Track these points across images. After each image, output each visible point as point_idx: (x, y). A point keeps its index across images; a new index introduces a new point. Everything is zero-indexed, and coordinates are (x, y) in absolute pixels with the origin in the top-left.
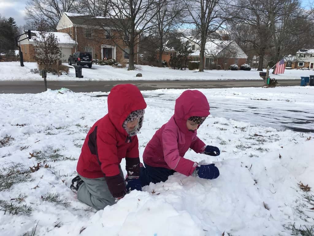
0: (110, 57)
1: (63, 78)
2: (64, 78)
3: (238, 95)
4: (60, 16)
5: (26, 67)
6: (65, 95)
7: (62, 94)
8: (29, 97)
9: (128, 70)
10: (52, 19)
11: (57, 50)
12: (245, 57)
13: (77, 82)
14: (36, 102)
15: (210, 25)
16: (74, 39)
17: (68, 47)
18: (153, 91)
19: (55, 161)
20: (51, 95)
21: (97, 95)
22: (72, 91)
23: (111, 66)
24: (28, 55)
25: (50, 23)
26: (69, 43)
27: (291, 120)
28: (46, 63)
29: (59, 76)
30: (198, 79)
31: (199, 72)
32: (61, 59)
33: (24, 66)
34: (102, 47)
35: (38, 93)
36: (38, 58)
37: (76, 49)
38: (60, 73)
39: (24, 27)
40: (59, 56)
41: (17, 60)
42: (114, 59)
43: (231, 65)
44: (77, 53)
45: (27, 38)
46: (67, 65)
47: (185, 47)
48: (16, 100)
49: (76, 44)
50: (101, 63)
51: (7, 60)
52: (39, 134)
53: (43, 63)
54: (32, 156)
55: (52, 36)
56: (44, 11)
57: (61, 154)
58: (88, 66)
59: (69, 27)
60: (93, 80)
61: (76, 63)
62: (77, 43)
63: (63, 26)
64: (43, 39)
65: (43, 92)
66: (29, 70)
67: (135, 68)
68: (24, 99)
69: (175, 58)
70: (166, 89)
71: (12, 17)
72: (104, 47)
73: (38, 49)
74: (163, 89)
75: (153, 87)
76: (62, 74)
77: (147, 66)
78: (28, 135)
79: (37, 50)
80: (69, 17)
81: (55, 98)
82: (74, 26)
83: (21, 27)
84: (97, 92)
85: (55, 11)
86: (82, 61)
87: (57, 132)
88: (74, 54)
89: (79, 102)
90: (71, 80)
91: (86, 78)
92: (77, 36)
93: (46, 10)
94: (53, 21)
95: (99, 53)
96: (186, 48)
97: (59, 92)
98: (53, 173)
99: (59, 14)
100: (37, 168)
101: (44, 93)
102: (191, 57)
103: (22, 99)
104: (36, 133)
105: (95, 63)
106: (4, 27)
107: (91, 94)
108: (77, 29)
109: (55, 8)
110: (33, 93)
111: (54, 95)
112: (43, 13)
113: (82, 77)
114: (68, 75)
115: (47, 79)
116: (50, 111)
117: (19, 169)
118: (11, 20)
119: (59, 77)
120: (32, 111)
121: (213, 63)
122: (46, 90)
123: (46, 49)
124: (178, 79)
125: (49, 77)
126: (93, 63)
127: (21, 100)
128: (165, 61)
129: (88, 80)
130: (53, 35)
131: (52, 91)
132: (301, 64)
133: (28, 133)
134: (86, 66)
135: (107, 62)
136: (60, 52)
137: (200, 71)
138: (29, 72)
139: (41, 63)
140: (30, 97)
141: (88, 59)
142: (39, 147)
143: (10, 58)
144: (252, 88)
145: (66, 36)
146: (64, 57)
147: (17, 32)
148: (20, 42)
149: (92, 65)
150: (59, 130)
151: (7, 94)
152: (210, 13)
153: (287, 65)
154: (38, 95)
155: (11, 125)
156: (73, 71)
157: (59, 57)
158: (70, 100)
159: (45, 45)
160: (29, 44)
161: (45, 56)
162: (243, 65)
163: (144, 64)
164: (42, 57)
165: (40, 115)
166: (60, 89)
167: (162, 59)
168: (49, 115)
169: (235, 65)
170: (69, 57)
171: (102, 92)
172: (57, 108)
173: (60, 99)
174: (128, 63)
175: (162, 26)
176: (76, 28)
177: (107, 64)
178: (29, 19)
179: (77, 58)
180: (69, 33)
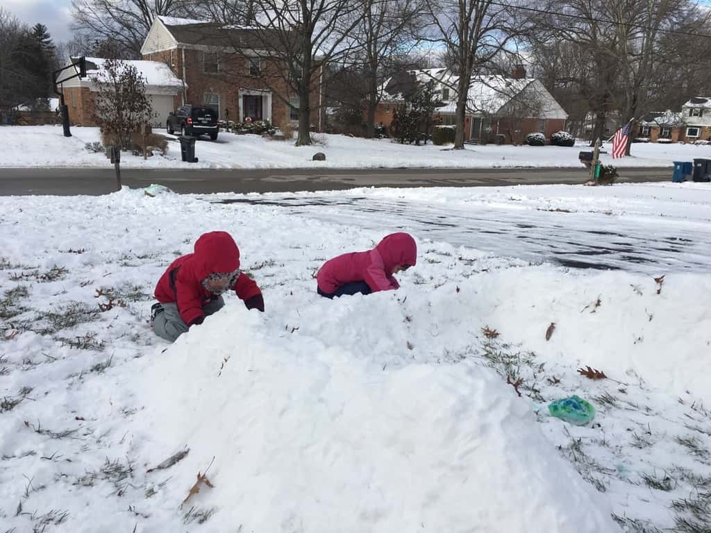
0: (259, 116)
1: (155, 162)
2: (158, 162)
3: (520, 200)
4: (149, 22)
5: (76, 138)
6: (158, 199)
7: (152, 196)
8: (84, 202)
9: (297, 145)
10: (132, 30)
11: (142, 103)
12: (562, 115)
13: (185, 170)
14: (101, 213)
15: (480, 46)
16: (180, 76)
17: (167, 93)
18: (345, 191)
19: (135, 301)
20: (130, 199)
21: (225, 200)
22: (174, 191)
23: (261, 136)
24: (80, 111)
25: (127, 38)
26: (167, 84)
27: (577, 248)
28: (118, 130)
29: (146, 159)
30: (450, 165)
31: (455, 151)
32: (150, 121)
33: (71, 135)
34: (241, 94)
35: (103, 196)
36: (101, 119)
37: (184, 98)
38: (148, 151)
39: (70, 46)
40: (146, 114)
41: (55, 121)
42: (268, 119)
43: (529, 135)
44: (186, 108)
45: (78, 75)
46: (163, 132)
47: (426, 94)
48: (60, 208)
49: (184, 87)
50: (238, 130)
51: (32, 123)
52: (109, 265)
53: (112, 131)
54: (100, 293)
55: (131, 71)
56: (115, 10)
57: (145, 293)
58: (209, 137)
59: (167, 49)
60: (218, 167)
61: (183, 129)
62: (186, 84)
63: (154, 48)
64: (112, 78)
65: (114, 192)
66: (83, 146)
67: (313, 139)
68: (76, 206)
69: (403, 118)
70: (373, 187)
71: (42, 24)
72: (245, 92)
73: (102, 101)
74: (365, 188)
75: (346, 182)
76: (153, 155)
77: (340, 135)
78: (90, 267)
79: (99, 101)
80: (167, 26)
81: (138, 205)
82: (180, 47)
83: (61, 46)
84: (225, 192)
85: (137, 10)
86: (196, 125)
87: (140, 262)
88: (179, 109)
89: (186, 214)
90: (172, 167)
91: (204, 162)
92: (186, 69)
93: (117, 9)
94: (133, 34)
95: (233, 107)
96: (428, 96)
97: (146, 193)
98: (132, 314)
99: (148, 19)
100: (109, 307)
101: (114, 196)
102: (439, 115)
103: (72, 206)
104: (104, 263)
105: (224, 129)
106: (25, 47)
107: (212, 196)
108: (185, 53)
109: (137, 5)
110: (92, 195)
111: (136, 199)
112: (111, 16)
113: (196, 160)
114: (164, 156)
115: (121, 164)
116: (127, 230)
117: (83, 307)
118: (40, 30)
119: (147, 161)
120: (95, 229)
121: (489, 129)
122: (120, 189)
123: (119, 100)
124: (406, 166)
125: (125, 160)
126: (220, 129)
127: (70, 208)
128: (381, 123)
129: (208, 167)
130: (132, 69)
131: (132, 190)
132: (693, 132)
133: (90, 264)
134: (206, 136)
135: (252, 127)
136: (148, 107)
137: (456, 147)
138: (83, 149)
139: (109, 130)
140: (87, 203)
141: (208, 121)
142: (110, 283)
143: (40, 117)
144: (562, 185)
145: (161, 69)
146: (156, 116)
147: (52, 57)
148: (63, 83)
149: (219, 134)
150: (143, 259)
151: (40, 196)
152: (479, 18)
153: (661, 133)
154: (103, 199)
155: (60, 251)
156: (175, 147)
157: (146, 117)
158: (166, 209)
159: (117, 91)
160: (82, 88)
161: (117, 115)
162: (557, 134)
163: (335, 132)
164: (111, 116)
165: (109, 235)
166: (148, 186)
167: (375, 121)
168: (126, 235)
169: (538, 134)
170: (169, 115)
171: (236, 193)
172: (140, 224)
173: (147, 206)
174: (297, 129)
175: (375, 47)
176: (183, 52)
177: (251, 132)
178: (81, 28)
179: (186, 120)
180: (168, 64)
